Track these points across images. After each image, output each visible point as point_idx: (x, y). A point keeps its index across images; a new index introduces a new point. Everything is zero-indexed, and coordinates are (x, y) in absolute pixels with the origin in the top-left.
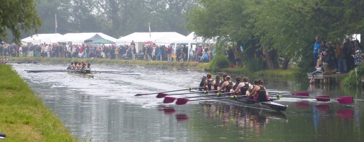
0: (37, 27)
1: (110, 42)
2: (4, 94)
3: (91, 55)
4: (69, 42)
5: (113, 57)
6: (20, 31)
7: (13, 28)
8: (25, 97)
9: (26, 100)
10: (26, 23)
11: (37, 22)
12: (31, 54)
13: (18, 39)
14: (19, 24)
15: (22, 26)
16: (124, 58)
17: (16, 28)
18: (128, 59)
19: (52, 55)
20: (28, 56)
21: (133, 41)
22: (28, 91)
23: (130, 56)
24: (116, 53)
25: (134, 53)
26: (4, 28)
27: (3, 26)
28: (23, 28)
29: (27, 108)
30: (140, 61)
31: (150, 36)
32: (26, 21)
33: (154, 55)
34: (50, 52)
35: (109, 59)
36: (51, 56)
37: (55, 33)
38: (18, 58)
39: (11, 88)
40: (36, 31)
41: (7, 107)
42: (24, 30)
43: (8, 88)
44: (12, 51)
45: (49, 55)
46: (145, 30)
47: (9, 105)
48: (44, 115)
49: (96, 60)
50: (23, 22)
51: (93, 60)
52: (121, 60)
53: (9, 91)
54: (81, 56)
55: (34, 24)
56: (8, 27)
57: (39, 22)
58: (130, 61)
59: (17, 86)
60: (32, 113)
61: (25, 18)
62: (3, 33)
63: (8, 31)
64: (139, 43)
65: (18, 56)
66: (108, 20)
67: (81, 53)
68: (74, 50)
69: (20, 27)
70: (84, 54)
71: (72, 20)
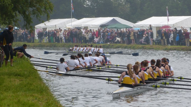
0: (49, 13)
1: (127, 27)
2: (10, 81)
3: (107, 41)
4: (85, 27)
5: (130, 42)
6: (32, 16)
7: (24, 13)
8: (31, 84)
9: (32, 88)
10: (37, 8)
11: (48, 7)
12: (45, 40)
13: (29, 24)
14: (31, 9)
15: (33, 11)
16: (141, 43)
17: (27, 13)
18: (146, 44)
19: (67, 40)
20: (43, 41)
21: (150, 25)
22: (36, 78)
23: (147, 41)
24: (132, 38)
25: (151, 38)
26: (16, 14)
27: (14, 11)
28: (34, 14)
29: (31, 96)
30: (157, 46)
31: (168, 20)
32: (38, 5)
33: (172, 40)
34: (65, 37)
35: (125, 45)
36: (66, 42)
37: (70, 18)
38: (33, 44)
39: (19, 75)
40: (47, 16)
41: (11, 94)
42: (35, 16)
43: (16, 75)
44: (27, 37)
45: (64, 41)
46: (163, 14)
47: (13, 92)
48: (47, 103)
49: (113, 46)
50: (35, 6)
51: (109, 45)
52: (138, 46)
53: (17, 78)
54: (97, 41)
55: (45, 9)
56: (19, 12)
57: (50, 8)
58: (147, 46)
59: (26, 73)
60: (36, 101)
61: (36, 3)
62: (14, 19)
63: (20, 17)
64: (157, 27)
65: (33, 42)
66: (125, 4)
67: (97, 38)
68: (90, 35)
69: (32, 13)
70: (100, 40)
71: (88, 5)
